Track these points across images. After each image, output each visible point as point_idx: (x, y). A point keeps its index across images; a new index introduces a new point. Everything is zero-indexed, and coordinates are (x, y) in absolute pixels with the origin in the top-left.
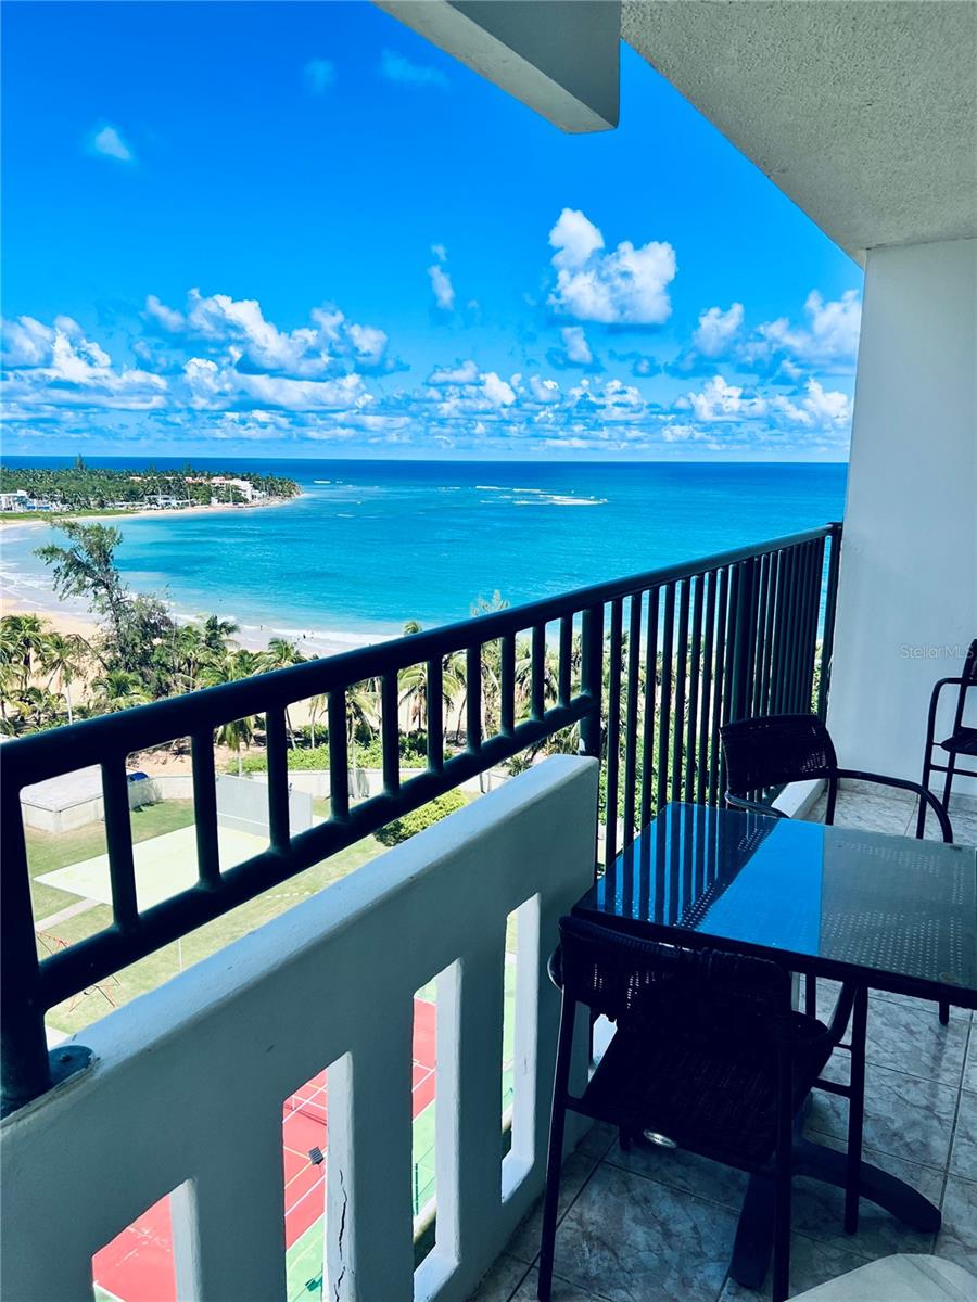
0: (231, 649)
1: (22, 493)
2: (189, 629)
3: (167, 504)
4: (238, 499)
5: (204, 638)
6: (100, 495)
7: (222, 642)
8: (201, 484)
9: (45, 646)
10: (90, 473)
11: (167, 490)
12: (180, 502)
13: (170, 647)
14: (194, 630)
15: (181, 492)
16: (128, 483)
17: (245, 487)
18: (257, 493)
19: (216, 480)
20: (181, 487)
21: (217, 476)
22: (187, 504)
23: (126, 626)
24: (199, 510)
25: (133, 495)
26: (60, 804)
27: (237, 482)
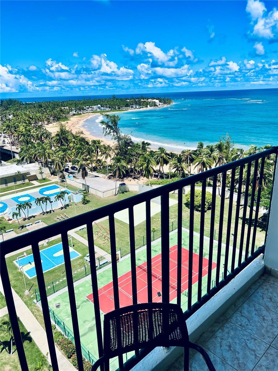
0: (148, 150)
1: (99, 106)
2: (137, 144)
3: (136, 108)
4: (155, 105)
5: (141, 147)
6: (119, 106)
7: (146, 148)
8: (145, 101)
9: (102, 148)
10: (116, 99)
11: (136, 104)
12: (139, 107)
13: (132, 149)
14: (139, 144)
15: (140, 104)
16: (126, 102)
17: (157, 101)
18: (160, 103)
19: (149, 100)
20: (140, 102)
21: (150, 99)
22: (141, 107)
23: (121, 143)
24: (144, 109)
25: (127, 105)
26: (104, 190)
27: (155, 100)
